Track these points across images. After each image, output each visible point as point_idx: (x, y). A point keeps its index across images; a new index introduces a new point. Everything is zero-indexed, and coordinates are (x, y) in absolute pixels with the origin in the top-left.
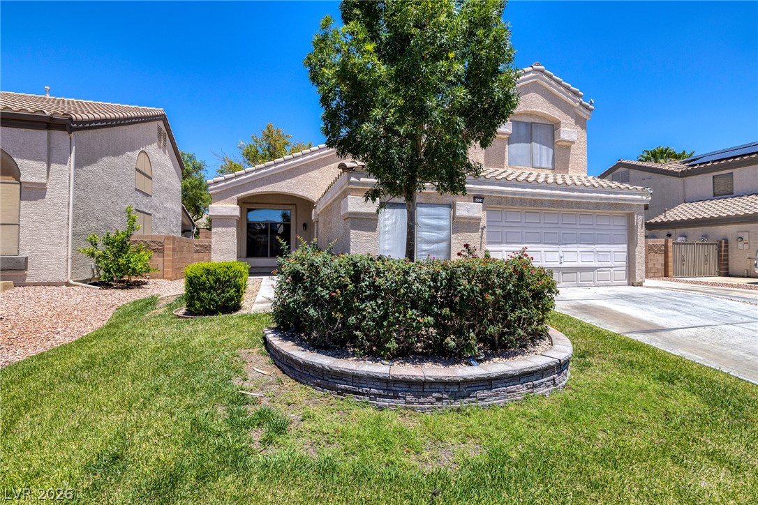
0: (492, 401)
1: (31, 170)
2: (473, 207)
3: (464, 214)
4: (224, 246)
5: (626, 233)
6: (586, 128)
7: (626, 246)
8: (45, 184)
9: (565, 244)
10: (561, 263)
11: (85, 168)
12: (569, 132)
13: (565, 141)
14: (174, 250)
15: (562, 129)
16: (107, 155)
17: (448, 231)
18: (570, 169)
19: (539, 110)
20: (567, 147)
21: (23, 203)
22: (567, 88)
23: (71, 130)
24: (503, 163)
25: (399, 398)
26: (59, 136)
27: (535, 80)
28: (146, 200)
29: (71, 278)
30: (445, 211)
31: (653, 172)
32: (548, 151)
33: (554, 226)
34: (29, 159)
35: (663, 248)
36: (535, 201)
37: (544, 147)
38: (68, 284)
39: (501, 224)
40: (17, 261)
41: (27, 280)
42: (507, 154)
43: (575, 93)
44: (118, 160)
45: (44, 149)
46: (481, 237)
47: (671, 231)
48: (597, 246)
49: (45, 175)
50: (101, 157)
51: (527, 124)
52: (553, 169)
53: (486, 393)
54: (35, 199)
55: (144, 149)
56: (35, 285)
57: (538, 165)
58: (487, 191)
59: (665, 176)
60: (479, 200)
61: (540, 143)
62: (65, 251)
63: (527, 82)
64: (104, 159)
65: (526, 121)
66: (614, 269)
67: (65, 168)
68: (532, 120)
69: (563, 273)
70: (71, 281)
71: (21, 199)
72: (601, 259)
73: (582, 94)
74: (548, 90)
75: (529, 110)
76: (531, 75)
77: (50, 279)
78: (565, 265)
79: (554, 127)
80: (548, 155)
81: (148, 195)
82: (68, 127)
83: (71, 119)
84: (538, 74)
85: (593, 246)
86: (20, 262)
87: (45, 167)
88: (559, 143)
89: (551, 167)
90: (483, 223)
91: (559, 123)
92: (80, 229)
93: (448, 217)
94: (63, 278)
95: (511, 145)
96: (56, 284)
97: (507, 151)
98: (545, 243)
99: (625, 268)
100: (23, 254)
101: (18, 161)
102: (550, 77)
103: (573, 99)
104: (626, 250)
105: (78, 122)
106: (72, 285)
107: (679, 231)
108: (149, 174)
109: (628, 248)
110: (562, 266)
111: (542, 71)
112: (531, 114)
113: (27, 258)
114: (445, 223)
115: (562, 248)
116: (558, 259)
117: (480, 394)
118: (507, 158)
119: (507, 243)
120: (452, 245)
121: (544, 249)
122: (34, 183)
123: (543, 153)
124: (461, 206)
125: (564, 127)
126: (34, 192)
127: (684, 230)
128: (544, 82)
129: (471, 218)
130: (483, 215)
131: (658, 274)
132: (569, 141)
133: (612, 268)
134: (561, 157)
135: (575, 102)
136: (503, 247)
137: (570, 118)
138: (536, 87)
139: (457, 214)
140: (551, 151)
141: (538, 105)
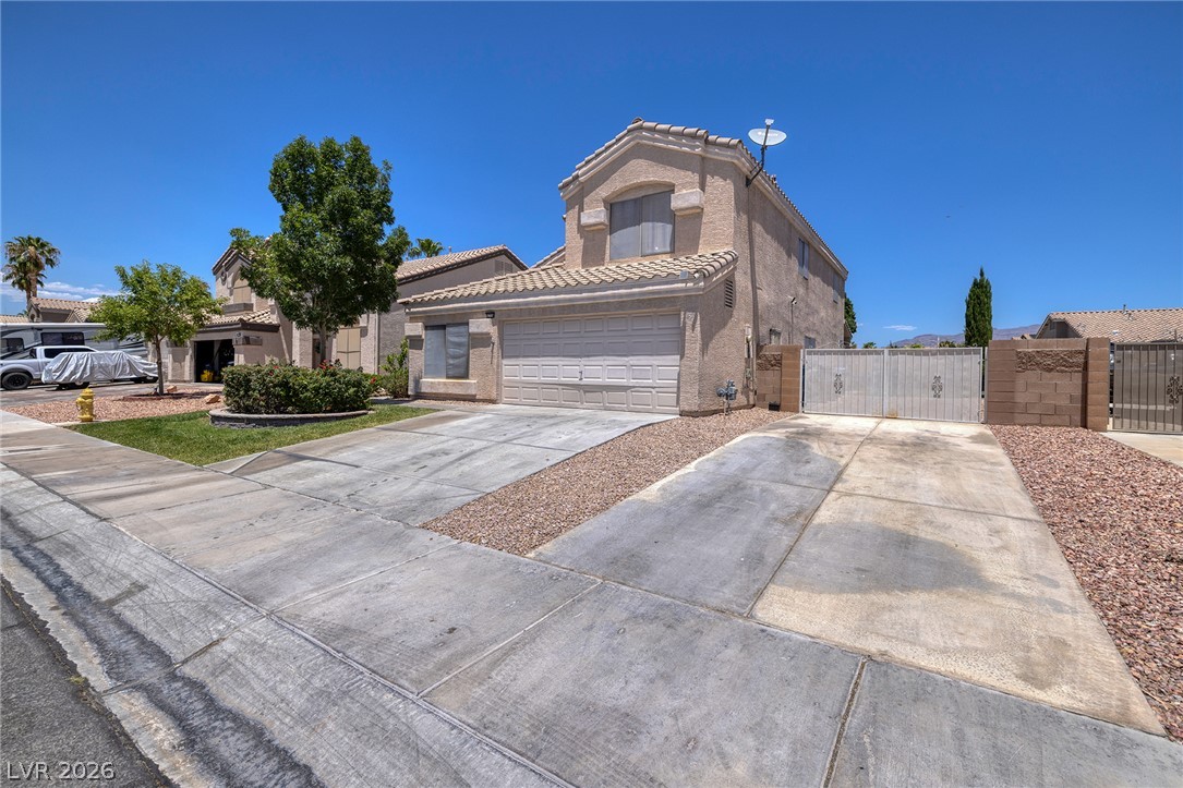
2: (484, 323)
3: (476, 330)
7: (676, 357)
8: (367, 327)
9: (588, 356)
10: (581, 379)
13: (683, 209)
15: (677, 194)
17: (467, 347)
18: (702, 246)
19: (642, 179)
20: (696, 214)
21: (362, 338)
22: (681, 135)
24: (603, 259)
27: (632, 143)
30: (463, 330)
32: (664, 229)
33: (577, 335)
35: (1081, 359)
37: (659, 225)
39: (518, 338)
42: (608, 246)
46: (493, 352)
48: (630, 358)
51: (635, 200)
52: (672, 252)
54: (365, 336)
57: (650, 251)
58: (498, 305)
60: (490, 315)
63: (621, 151)
65: (633, 197)
66: (657, 389)
68: (643, 193)
69: (585, 392)
71: (361, 336)
72: (635, 375)
74: (652, 147)
76: (626, 139)
78: (586, 381)
80: (664, 234)
84: (636, 134)
85: (626, 359)
88: (679, 213)
89: (668, 249)
90: (495, 338)
91: (672, 186)
93: (465, 334)
95: (615, 234)
97: (608, 242)
102: (653, 130)
103: (690, 147)
104: (677, 363)
110: (582, 383)
111: (641, 128)
112: (640, 186)
114: (464, 340)
115: (584, 361)
116: (578, 375)
118: (608, 252)
119: (524, 357)
120: (470, 360)
121: (562, 363)
122: (363, 327)
123: (657, 233)
124: (473, 323)
126: (365, 332)
128: (646, 140)
129: (482, 334)
130: (493, 331)
131: (1056, 419)
132: (687, 209)
133: (653, 388)
134: (685, 231)
135: (693, 147)
136: (521, 361)
137: (690, 173)
138: (638, 152)
139: (470, 331)
140: (669, 227)
141: (643, 173)
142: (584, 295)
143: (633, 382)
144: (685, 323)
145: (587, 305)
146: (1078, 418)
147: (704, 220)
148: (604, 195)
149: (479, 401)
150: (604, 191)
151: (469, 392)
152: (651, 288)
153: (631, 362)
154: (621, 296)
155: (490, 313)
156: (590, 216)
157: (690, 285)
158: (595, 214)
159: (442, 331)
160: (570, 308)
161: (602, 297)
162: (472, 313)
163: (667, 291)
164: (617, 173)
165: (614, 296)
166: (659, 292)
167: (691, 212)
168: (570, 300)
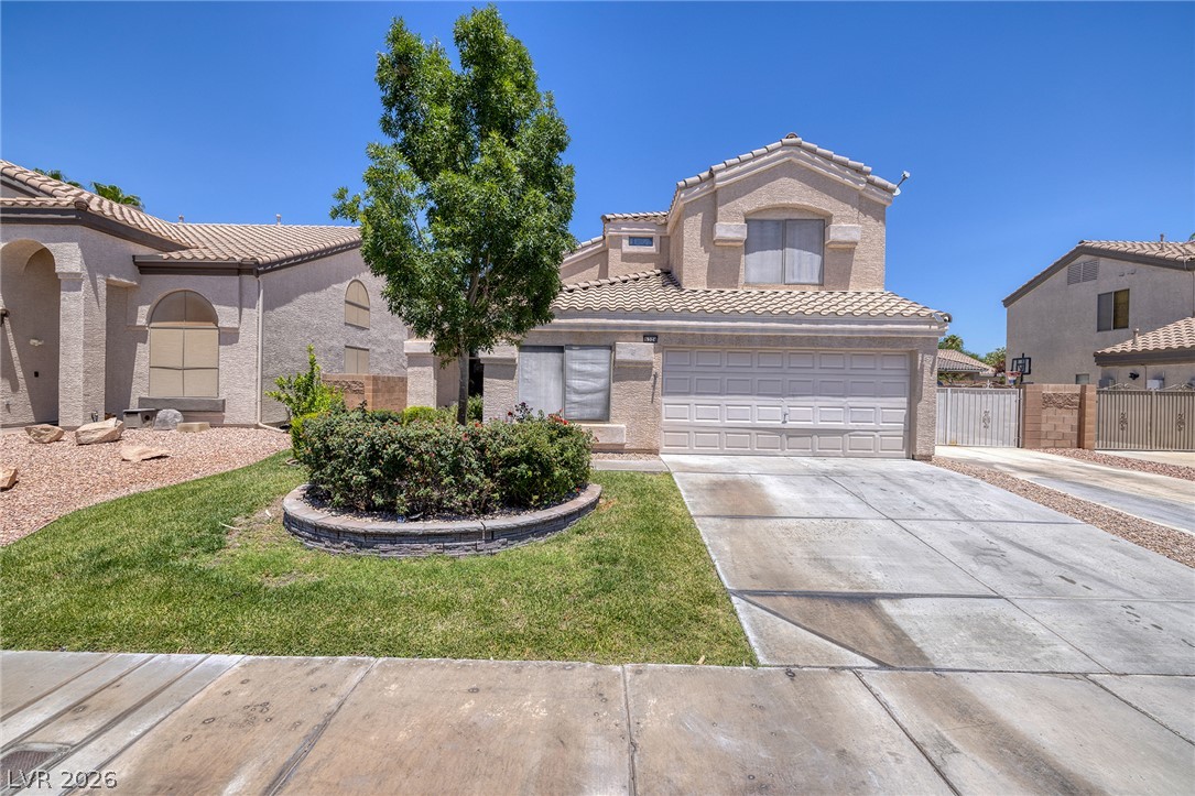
0: (394, 554)
1: (226, 315)
2: (640, 349)
3: (628, 357)
4: (420, 388)
5: (906, 380)
6: (884, 220)
7: (905, 400)
8: (238, 329)
9: (793, 396)
10: (784, 422)
11: (277, 310)
12: (847, 227)
13: (840, 243)
14: (374, 391)
15: (833, 226)
16: (305, 292)
17: (607, 379)
18: (851, 283)
19: (794, 201)
20: (848, 250)
21: (221, 347)
22: (844, 165)
23: (258, 274)
24: (736, 281)
25: (321, 542)
26: (249, 279)
27: (786, 159)
28: (361, 334)
29: (261, 421)
30: (603, 355)
31: (1138, 262)
32: (811, 259)
33: (778, 371)
34: (225, 305)
35: (1077, 400)
36: (738, 338)
38: (257, 427)
39: (688, 369)
40: (216, 403)
41: (225, 422)
42: (743, 267)
43: (858, 171)
44: (321, 295)
45: (236, 295)
46: (654, 386)
47: (1139, 369)
48: (849, 399)
49: (237, 320)
50: (297, 295)
51: (777, 222)
52: (822, 284)
53: (389, 546)
54: (231, 344)
55: (357, 277)
56: (231, 426)
57: (795, 280)
58: (661, 327)
59: (1162, 269)
60: (651, 339)
61: (798, 248)
62: (254, 395)
63: (773, 164)
64: (302, 296)
65: (775, 218)
66: (881, 433)
67: (254, 311)
68: (787, 216)
69: (789, 437)
70: (260, 424)
71: (220, 344)
72: (855, 418)
73: (870, 169)
74: (811, 171)
75: (776, 203)
76: (780, 152)
77: (243, 422)
78: (790, 424)
79: (823, 222)
80: (812, 264)
81: (363, 329)
82: (254, 271)
83: (257, 263)
84: (792, 150)
85: (843, 400)
86: (218, 405)
87: (237, 312)
88: (832, 246)
89: (817, 282)
90: (657, 368)
91: (830, 217)
92: (271, 371)
93: (607, 361)
94: (253, 421)
95: (751, 255)
96: (247, 426)
97: (743, 263)
98: (759, 395)
99: (902, 433)
100: (223, 396)
101: (216, 307)
102: (813, 152)
103: (853, 180)
104: (905, 406)
105: (265, 265)
106: (262, 428)
107: (1152, 368)
108: (367, 306)
109: (910, 403)
110: (785, 426)
111: (799, 145)
112: (784, 208)
113: (224, 401)
114: (602, 369)
115: (787, 401)
116: (781, 417)
117: (382, 547)
118: (742, 273)
119: (698, 394)
120: (612, 396)
121: (756, 403)
122: (228, 328)
123: (805, 263)
124: (622, 347)
125: (837, 222)
126: (229, 337)
127: (1160, 368)
128: (803, 159)
129: (638, 362)
130: (656, 360)
131: (1063, 443)
132: (845, 243)
133: (876, 431)
134: (837, 266)
135: (858, 182)
136: (692, 399)
137: (849, 206)
138: (788, 169)
139: (617, 358)
140: (818, 258)
141: (793, 194)
142: (804, 326)
143: (851, 426)
144: (922, 366)
145: (801, 338)
146: (1075, 441)
147: (856, 256)
148: (747, 208)
149: (630, 451)
150: (748, 204)
151: (617, 440)
152: (890, 326)
153: (850, 404)
154: (852, 331)
155: (650, 336)
156: (728, 229)
157: (934, 327)
158: (730, 228)
159: (561, 354)
160: (780, 340)
161: (827, 331)
162: (622, 333)
163: (907, 332)
164: (764, 188)
165: (843, 331)
166: (898, 332)
167: (845, 246)
168: (783, 330)
